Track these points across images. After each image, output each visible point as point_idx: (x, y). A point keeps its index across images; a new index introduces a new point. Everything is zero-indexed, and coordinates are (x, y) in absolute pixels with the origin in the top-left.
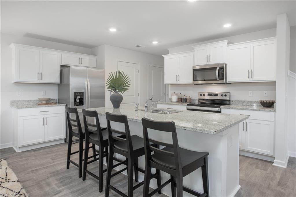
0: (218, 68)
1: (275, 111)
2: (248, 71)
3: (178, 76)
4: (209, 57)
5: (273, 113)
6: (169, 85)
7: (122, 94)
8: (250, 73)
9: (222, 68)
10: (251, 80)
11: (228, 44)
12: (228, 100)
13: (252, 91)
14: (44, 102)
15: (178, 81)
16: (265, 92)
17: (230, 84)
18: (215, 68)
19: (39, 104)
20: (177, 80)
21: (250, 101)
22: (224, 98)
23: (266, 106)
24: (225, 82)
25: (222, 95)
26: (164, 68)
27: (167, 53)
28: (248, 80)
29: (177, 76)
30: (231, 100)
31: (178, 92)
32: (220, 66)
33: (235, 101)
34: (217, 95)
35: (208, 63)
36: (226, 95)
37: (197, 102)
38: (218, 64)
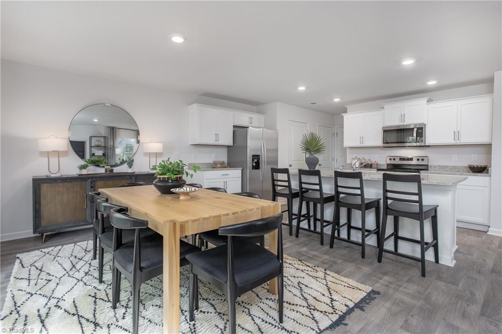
0: (415, 129)
1: (490, 176)
2: (455, 132)
3: (362, 139)
4: (403, 117)
5: (488, 178)
6: (348, 148)
7: (317, 156)
8: (457, 135)
9: (421, 129)
10: (458, 142)
11: (428, 101)
12: (426, 165)
13: (456, 155)
14: (219, 165)
15: (363, 143)
16: (473, 156)
17: (429, 146)
18: (413, 129)
19: (213, 168)
20: (361, 142)
21: (454, 166)
22: (421, 163)
23: (476, 171)
24: (424, 145)
25: (418, 160)
26: (343, 128)
27: (345, 111)
28: (454, 142)
29: (360, 137)
30: (429, 164)
31: (361, 156)
32: (417, 126)
33: (435, 167)
34: (411, 159)
35: (401, 124)
36: (422, 160)
37: (385, 167)
38: (415, 125)
